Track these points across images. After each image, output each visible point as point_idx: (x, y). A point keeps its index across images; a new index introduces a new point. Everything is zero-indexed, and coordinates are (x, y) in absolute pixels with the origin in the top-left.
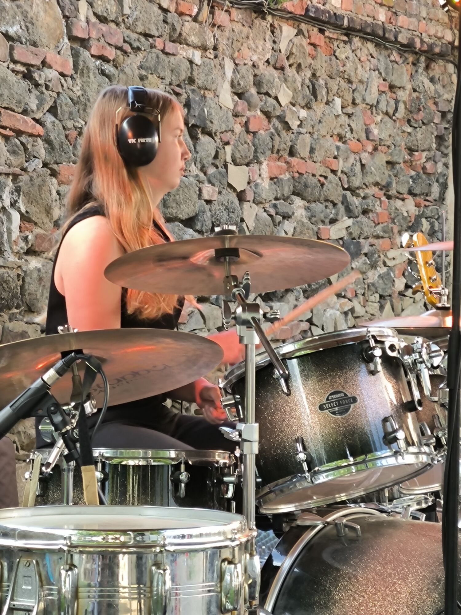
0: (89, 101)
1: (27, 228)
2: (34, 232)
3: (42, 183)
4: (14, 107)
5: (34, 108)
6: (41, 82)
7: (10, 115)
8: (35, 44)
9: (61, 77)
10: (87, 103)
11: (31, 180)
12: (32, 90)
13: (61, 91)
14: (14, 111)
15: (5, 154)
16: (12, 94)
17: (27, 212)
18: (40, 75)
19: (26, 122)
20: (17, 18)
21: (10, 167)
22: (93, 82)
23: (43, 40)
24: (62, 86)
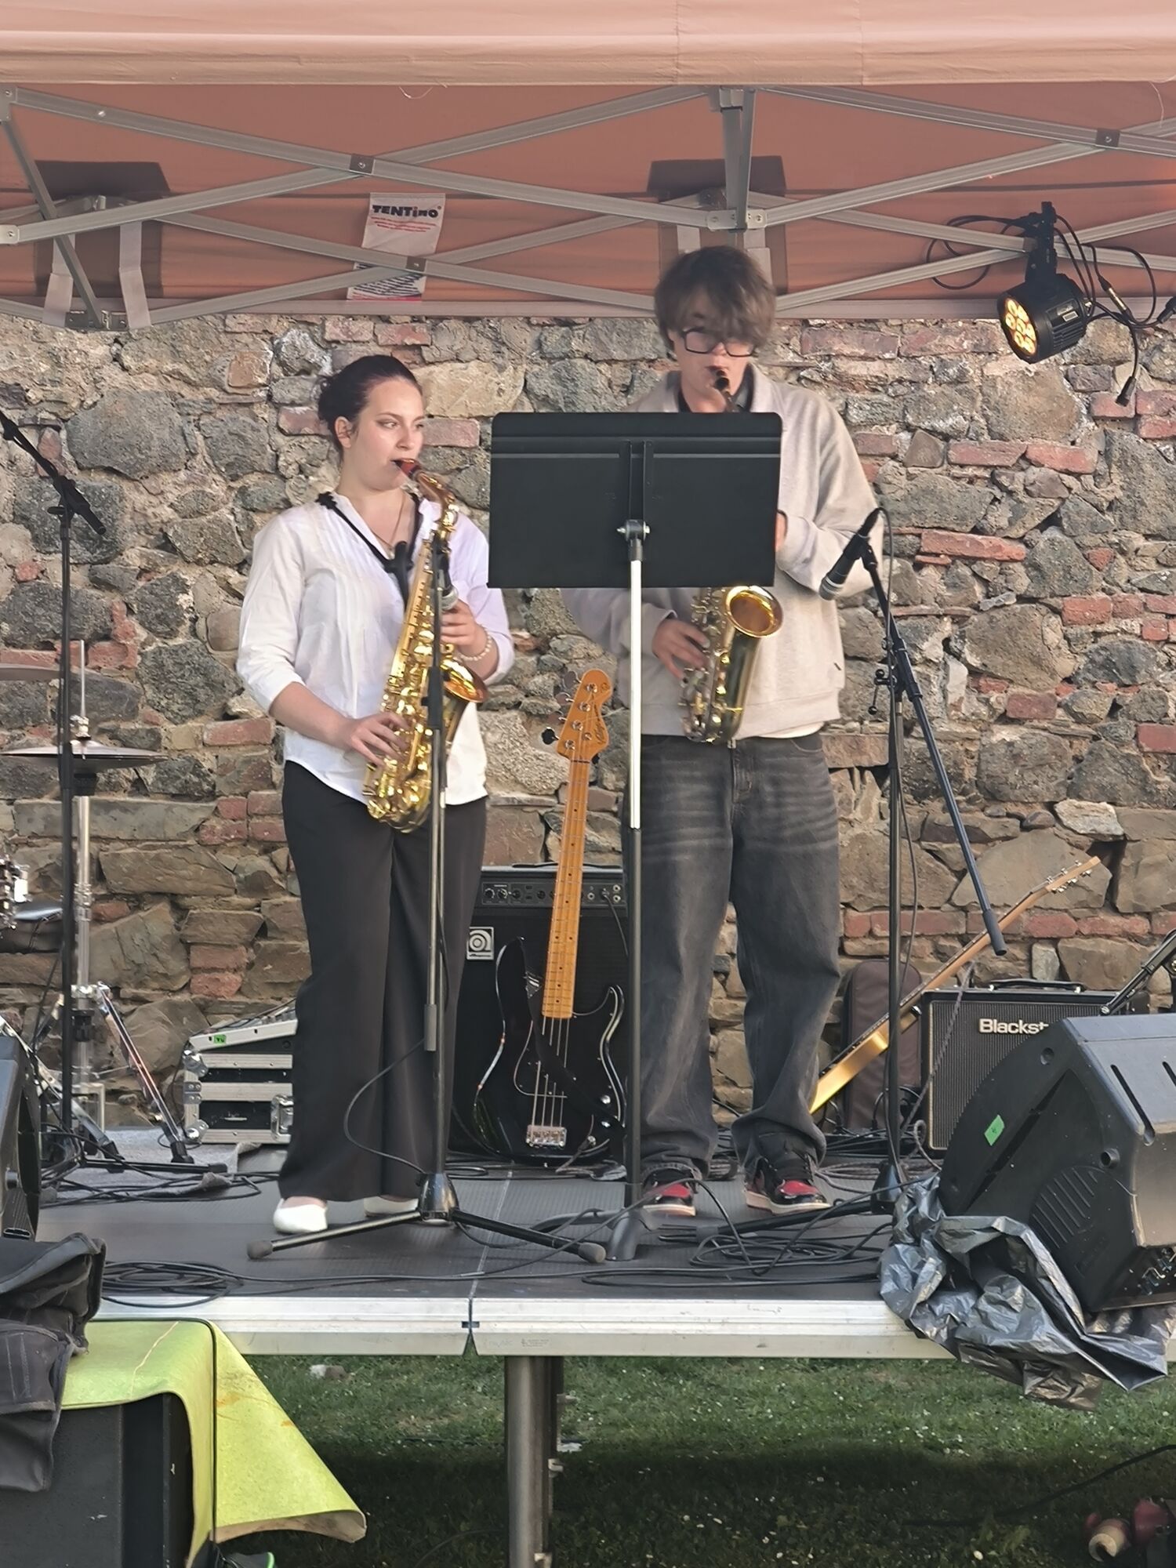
0: (1143, 504)
1: (990, 686)
2: (1009, 692)
3: (1017, 624)
4: (952, 526)
5: (1004, 523)
6: (1018, 486)
7: (941, 537)
8: (1002, 437)
9: (1062, 476)
10: (1138, 506)
11: (991, 622)
12: (1003, 500)
13: (1065, 494)
14: (954, 531)
15: (932, 589)
16: (946, 509)
17: (984, 665)
18: (1013, 478)
19: (979, 544)
20: (955, 407)
21: (941, 606)
22: (1152, 476)
23: (1017, 430)
24: (1070, 489)
